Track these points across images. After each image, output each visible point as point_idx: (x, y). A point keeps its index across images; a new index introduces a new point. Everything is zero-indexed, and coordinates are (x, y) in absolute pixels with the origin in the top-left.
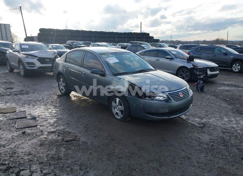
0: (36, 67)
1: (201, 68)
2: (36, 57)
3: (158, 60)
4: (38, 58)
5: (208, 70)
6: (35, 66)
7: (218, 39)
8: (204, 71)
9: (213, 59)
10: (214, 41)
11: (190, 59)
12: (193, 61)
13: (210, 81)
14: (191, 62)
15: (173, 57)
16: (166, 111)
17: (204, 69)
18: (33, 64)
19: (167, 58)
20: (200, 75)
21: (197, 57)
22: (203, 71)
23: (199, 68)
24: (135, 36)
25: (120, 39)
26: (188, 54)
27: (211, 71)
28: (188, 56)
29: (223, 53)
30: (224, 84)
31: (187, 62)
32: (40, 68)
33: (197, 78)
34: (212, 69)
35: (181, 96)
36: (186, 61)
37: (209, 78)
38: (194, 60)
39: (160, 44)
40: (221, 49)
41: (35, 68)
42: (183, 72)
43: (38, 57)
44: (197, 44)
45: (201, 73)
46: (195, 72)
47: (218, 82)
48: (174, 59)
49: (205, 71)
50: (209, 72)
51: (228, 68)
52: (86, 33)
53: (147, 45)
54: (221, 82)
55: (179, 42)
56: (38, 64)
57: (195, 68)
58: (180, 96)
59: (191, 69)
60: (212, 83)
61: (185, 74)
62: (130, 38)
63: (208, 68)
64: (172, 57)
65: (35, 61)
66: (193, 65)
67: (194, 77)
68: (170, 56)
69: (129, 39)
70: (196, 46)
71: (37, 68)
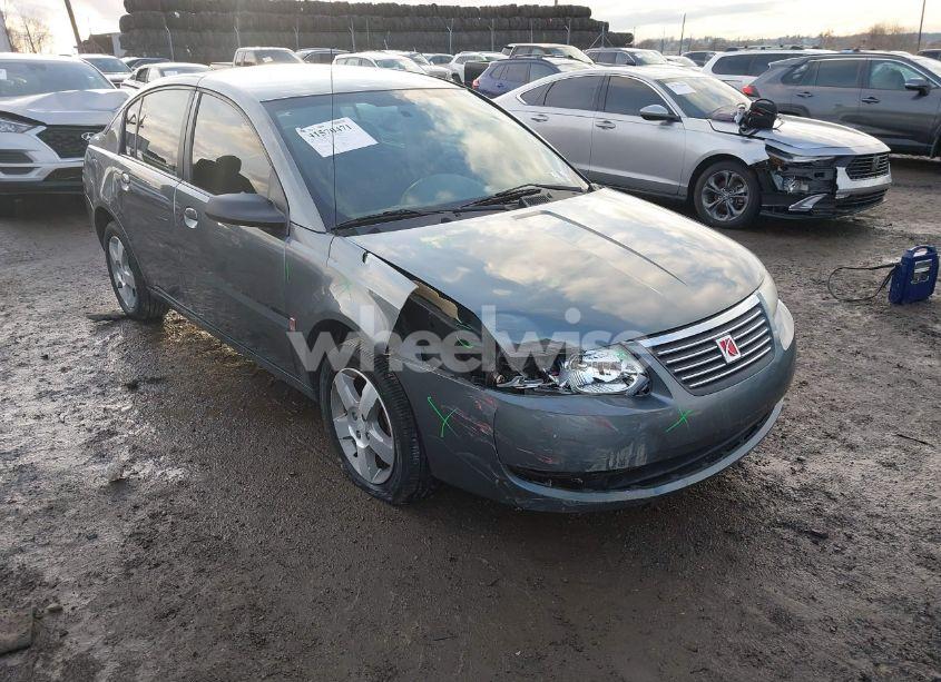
0: (39, 170)
1: (809, 164)
2: (35, 123)
3: (606, 125)
4: (41, 129)
5: (841, 171)
6: (31, 169)
7: (876, 26)
8: (822, 175)
9: (861, 114)
10: (863, 35)
11: (757, 120)
12: (768, 126)
13: (845, 222)
14: (758, 135)
15: (677, 111)
16: (633, 458)
17: (822, 169)
18: (19, 155)
19: (648, 117)
20: (800, 196)
21: (791, 105)
22: (816, 175)
23: (796, 160)
24: (531, 20)
25: (465, 36)
26: (748, 95)
27: (853, 175)
28: (748, 102)
29: (909, 88)
30: (912, 239)
31: (740, 134)
32: (58, 174)
33: (786, 210)
34: (861, 165)
35: (730, 359)
36: (735, 129)
37: (843, 207)
38: (777, 123)
39: (632, 54)
40: (901, 70)
41: (32, 176)
42: (720, 180)
43: (43, 124)
44: (793, 48)
45: (805, 188)
46: (778, 180)
47: (881, 224)
48: (678, 120)
49: (828, 176)
50: (845, 182)
51: (928, 155)
52: (324, 13)
53: (571, 57)
54: (898, 227)
55: (717, 44)
56: (46, 159)
57: (777, 160)
58: (722, 360)
59: (758, 165)
60: (857, 231)
61: (728, 190)
62: (511, 28)
63: (839, 160)
64: (671, 112)
65: (29, 141)
66: (768, 148)
67: (770, 209)
68: (664, 104)
69: (504, 34)
70: (786, 56)
71: (42, 178)
